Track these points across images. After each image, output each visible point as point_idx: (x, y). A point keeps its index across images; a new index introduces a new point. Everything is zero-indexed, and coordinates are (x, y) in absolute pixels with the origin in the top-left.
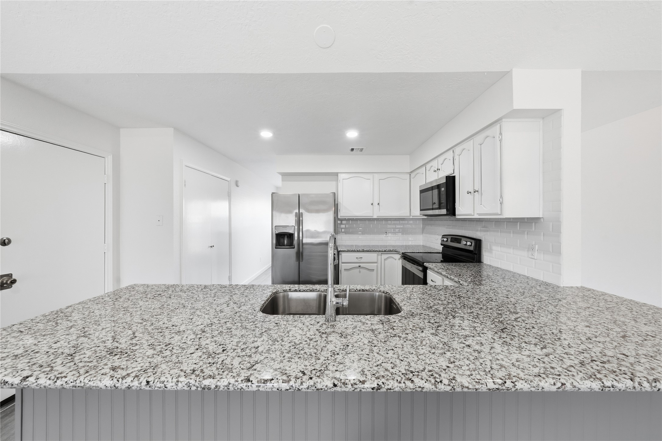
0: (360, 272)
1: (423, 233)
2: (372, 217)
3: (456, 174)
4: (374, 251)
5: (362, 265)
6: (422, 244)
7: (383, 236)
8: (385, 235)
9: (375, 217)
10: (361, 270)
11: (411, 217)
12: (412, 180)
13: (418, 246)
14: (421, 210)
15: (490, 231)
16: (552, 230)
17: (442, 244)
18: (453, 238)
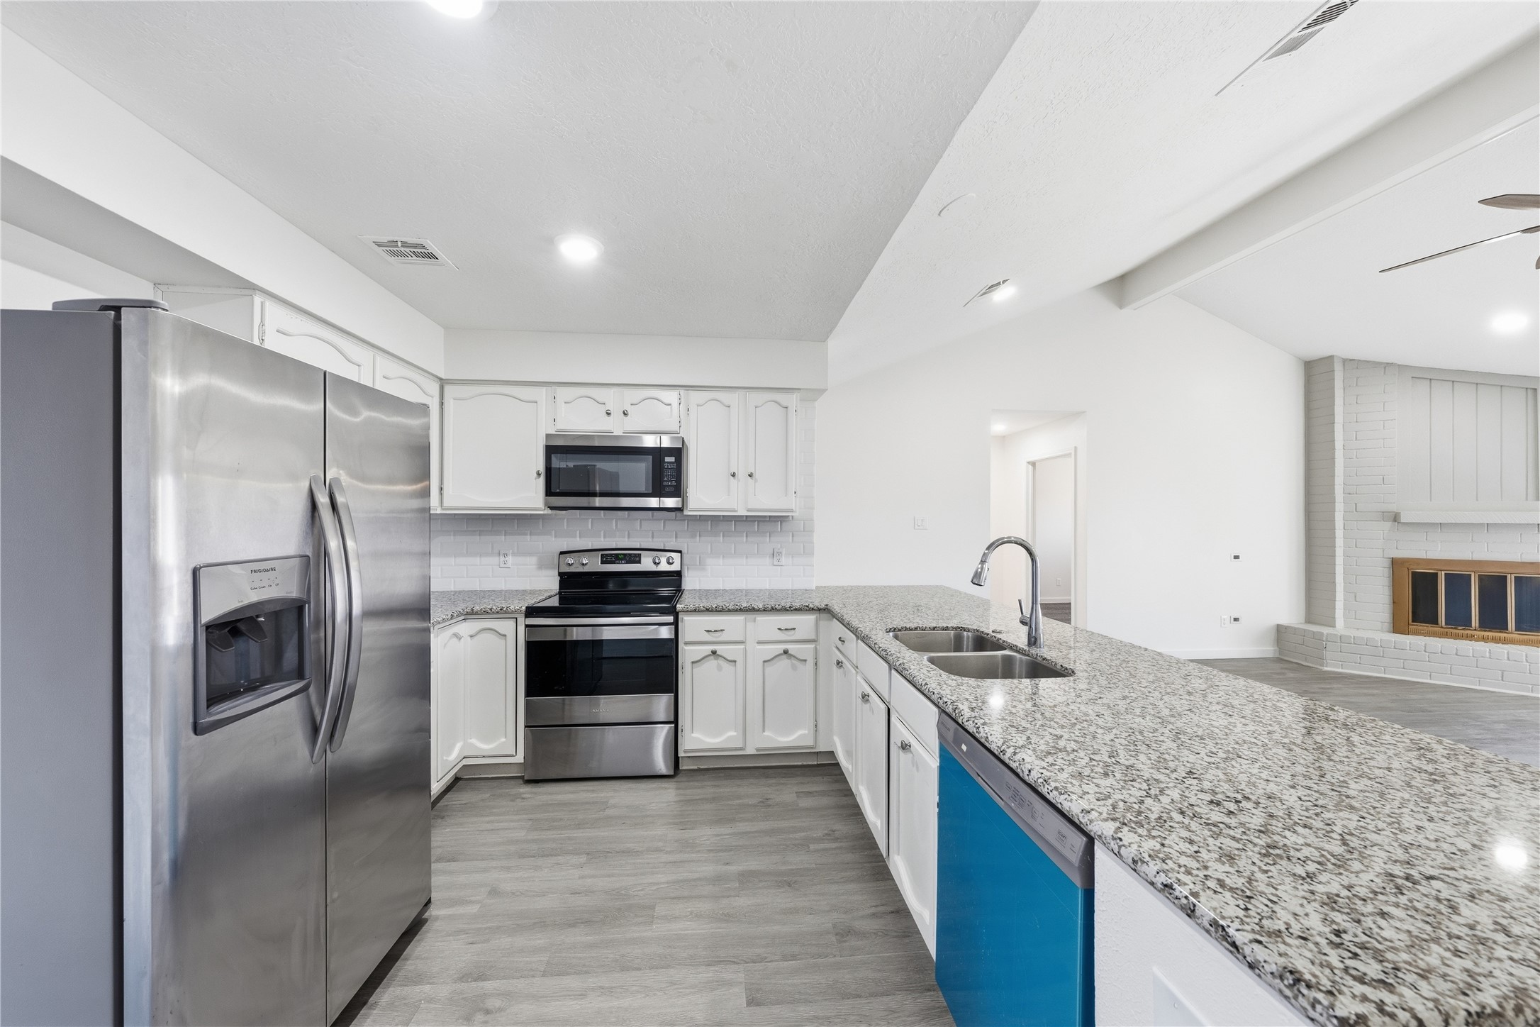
3: (689, 437)
14: (549, 492)
15: (700, 536)
16: (804, 530)
17: (561, 574)
18: (609, 556)
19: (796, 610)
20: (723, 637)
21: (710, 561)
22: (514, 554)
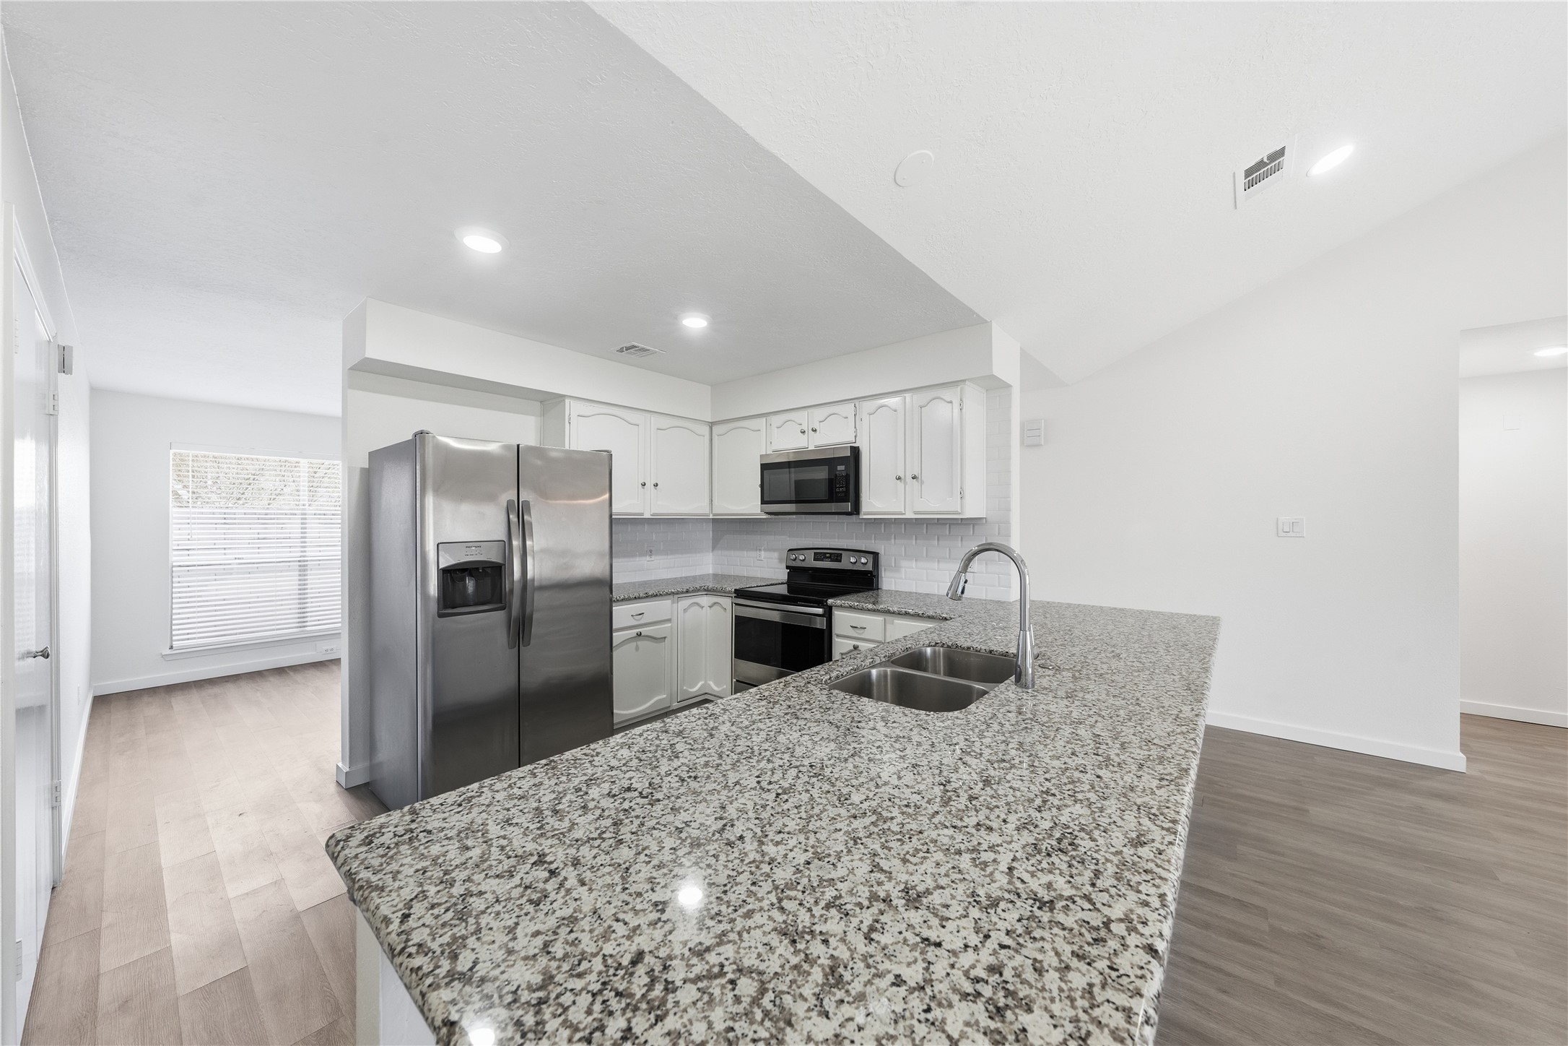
0: (637, 648)
1: (714, 549)
2: (642, 514)
3: (863, 445)
4: (667, 594)
5: (644, 631)
6: (711, 572)
7: (644, 561)
8: (648, 558)
9: (647, 515)
10: (642, 644)
11: (711, 517)
12: (715, 438)
13: (702, 577)
14: (763, 502)
15: (895, 538)
16: (999, 534)
17: (787, 567)
18: (820, 554)
19: (929, 617)
20: (866, 635)
21: (904, 563)
22: (765, 550)
